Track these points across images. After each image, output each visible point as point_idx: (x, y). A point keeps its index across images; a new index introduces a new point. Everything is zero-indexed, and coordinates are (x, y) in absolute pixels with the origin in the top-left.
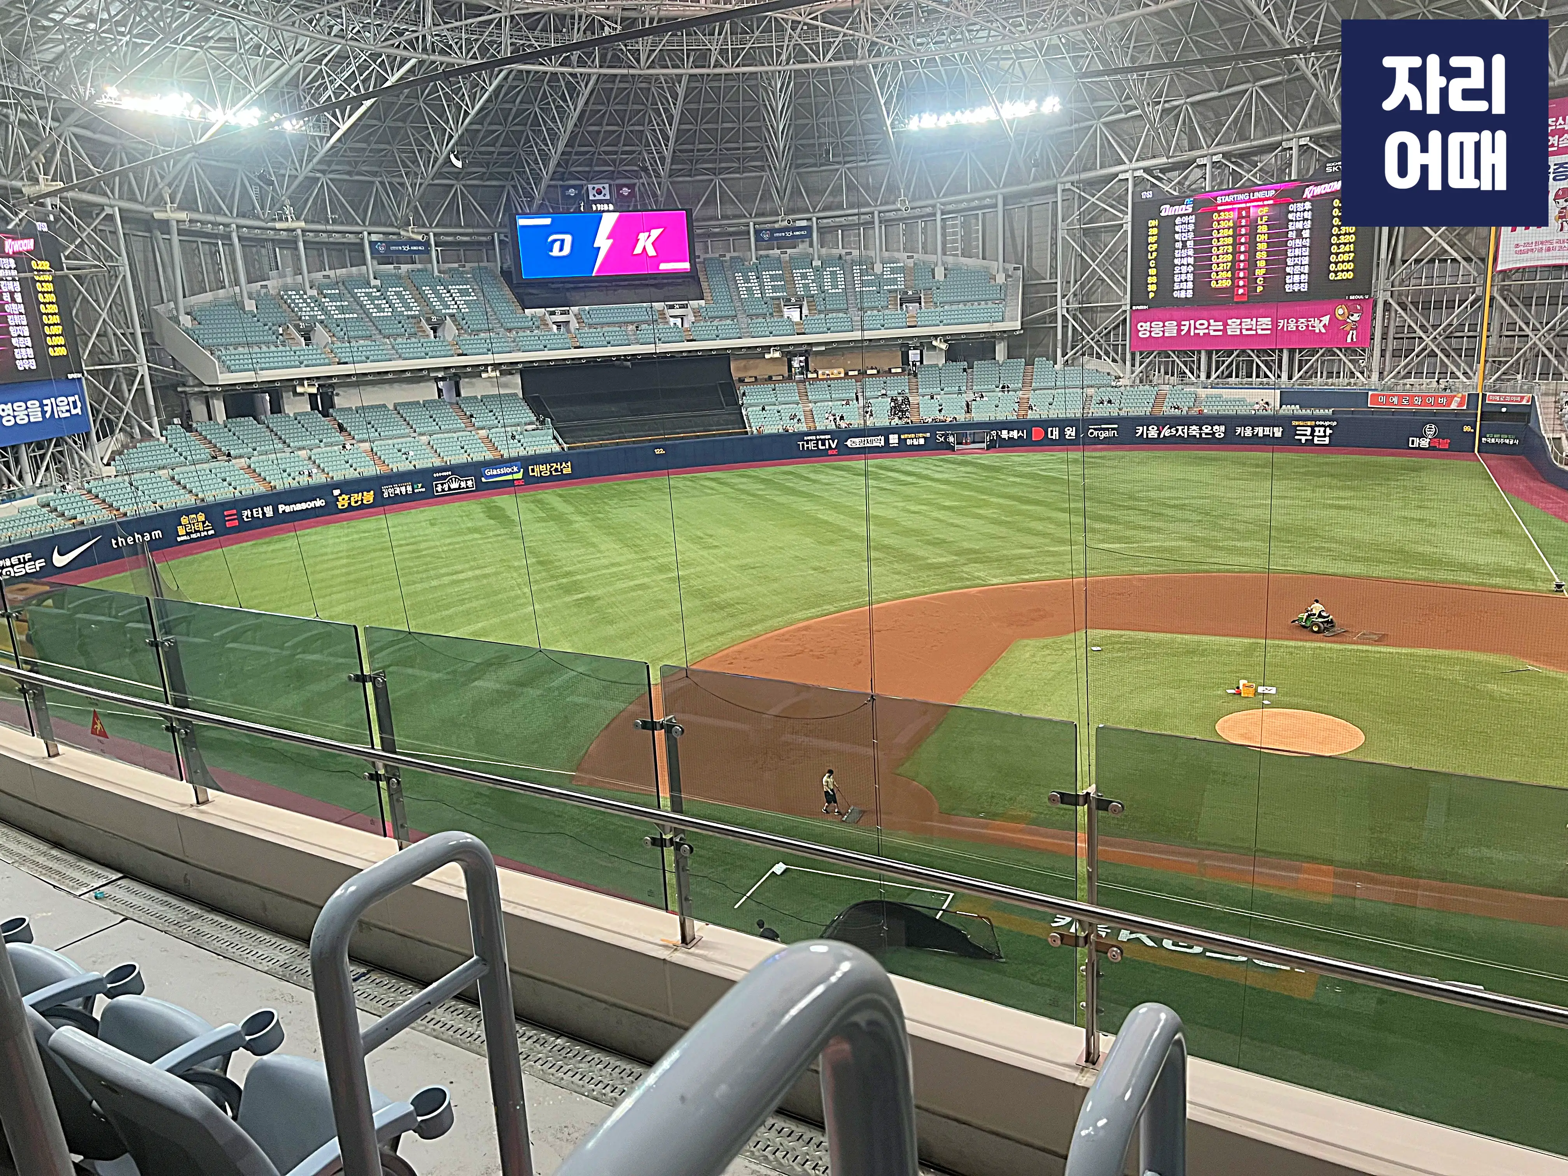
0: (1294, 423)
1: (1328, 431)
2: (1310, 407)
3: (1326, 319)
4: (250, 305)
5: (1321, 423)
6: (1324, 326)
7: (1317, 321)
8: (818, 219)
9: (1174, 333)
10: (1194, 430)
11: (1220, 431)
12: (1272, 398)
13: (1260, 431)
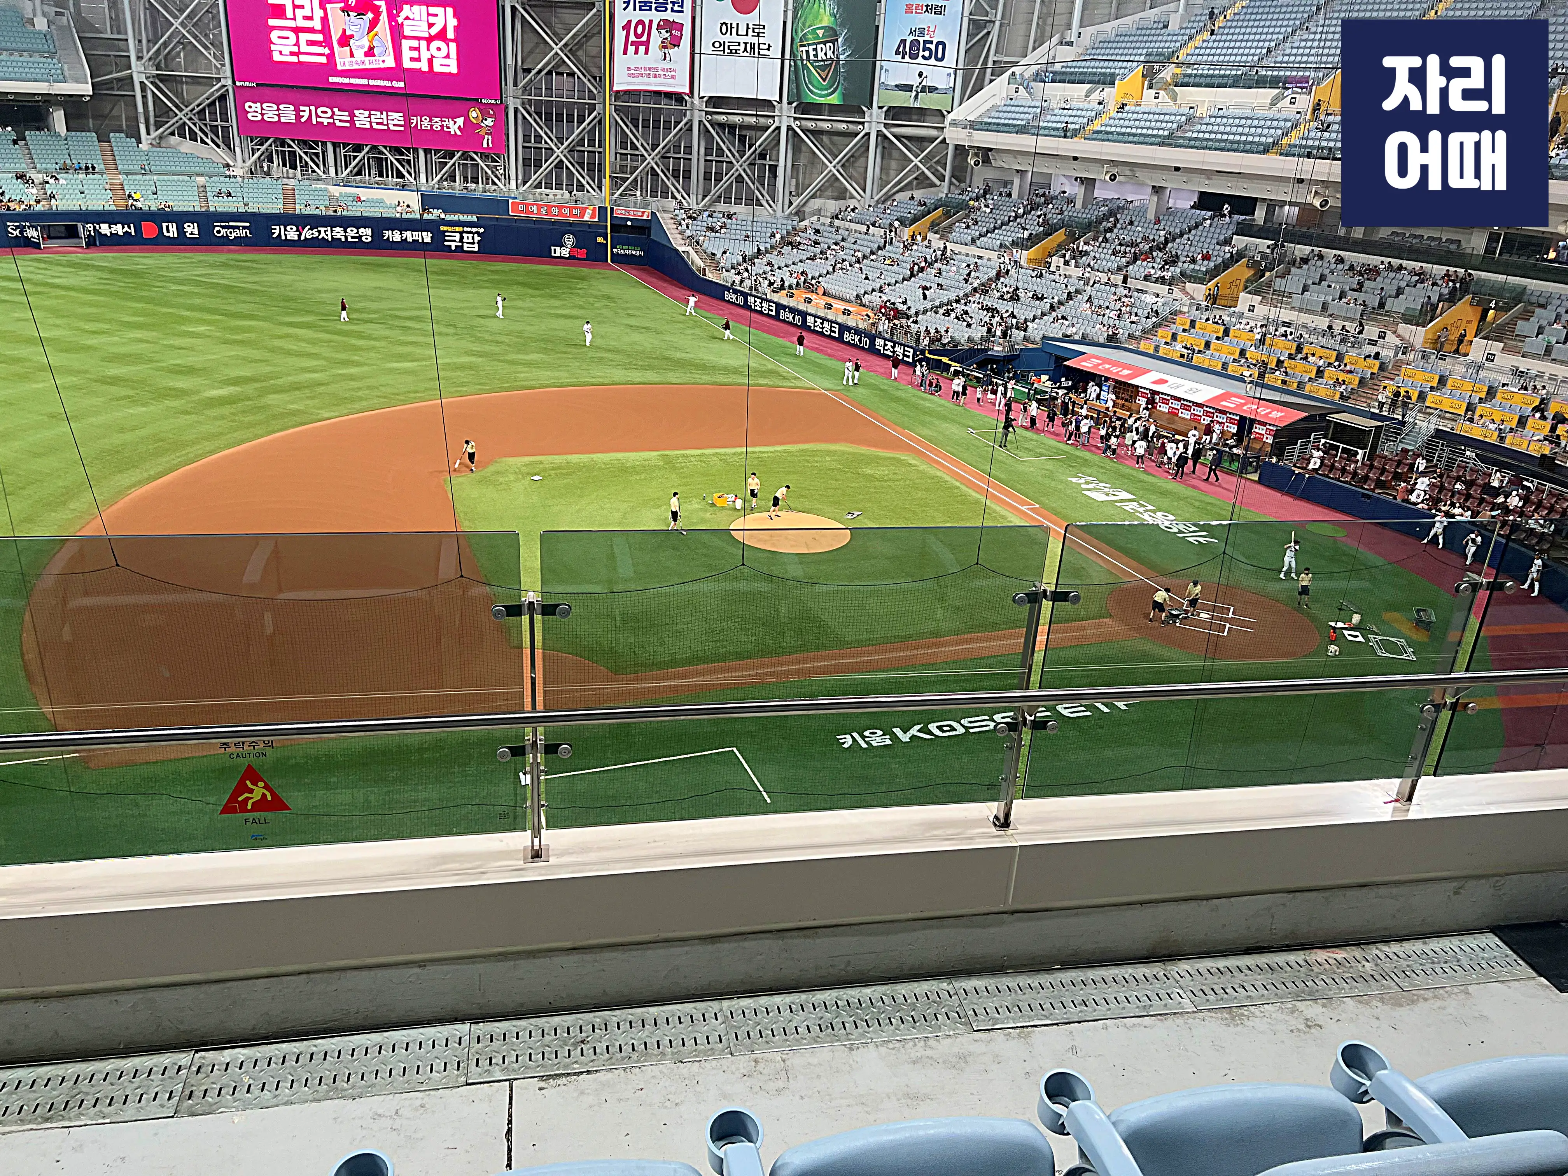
0: (442, 228)
1: (477, 238)
2: (455, 212)
3: (460, 121)
5: (469, 229)
6: (459, 127)
7: (452, 122)
9: (292, 119)
10: (338, 232)
11: (366, 234)
12: (413, 200)
13: (409, 236)
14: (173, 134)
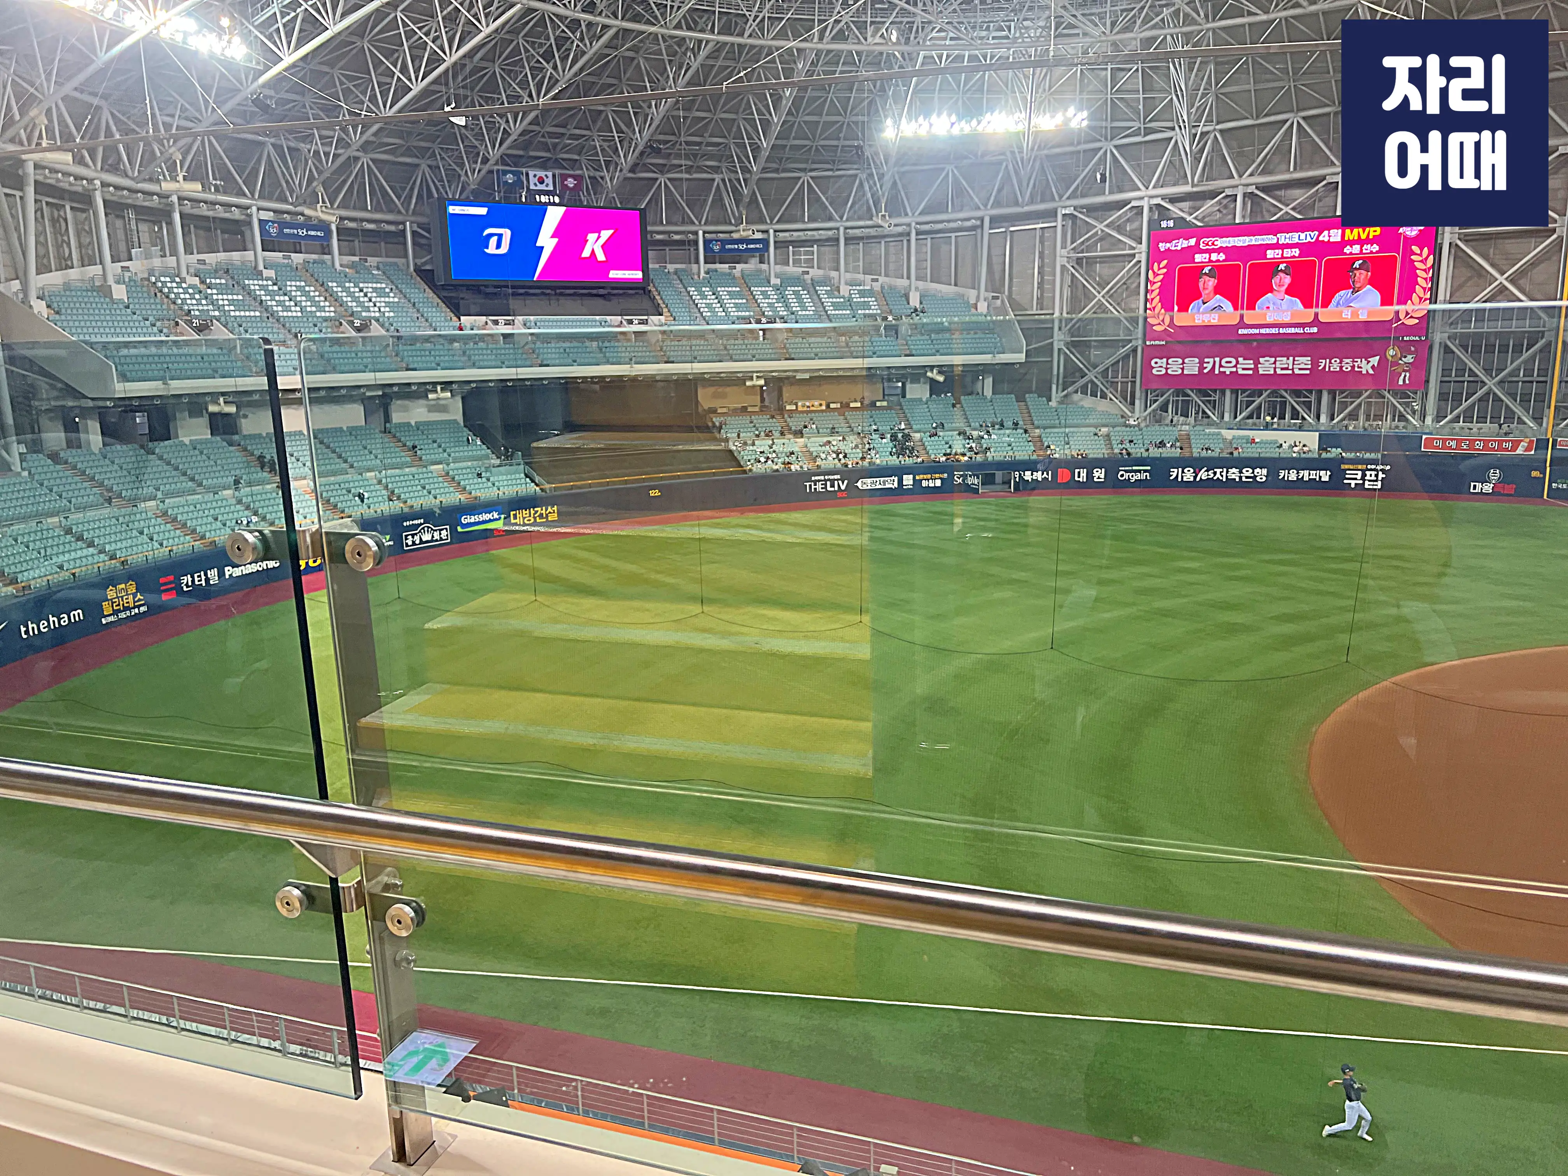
0: (1343, 467)
2: (1356, 450)
3: (1375, 360)
4: (120, 292)
5: (1373, 467)
6: (1373, 367)
7: (1364, 362)
8: (775, 231)
9: (1195, 371)
10: (1234, 473)
11: (1261, 474)
12: (1311, 441)
13: (1305, 475)
14: (1076, 392)
